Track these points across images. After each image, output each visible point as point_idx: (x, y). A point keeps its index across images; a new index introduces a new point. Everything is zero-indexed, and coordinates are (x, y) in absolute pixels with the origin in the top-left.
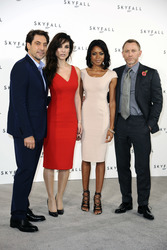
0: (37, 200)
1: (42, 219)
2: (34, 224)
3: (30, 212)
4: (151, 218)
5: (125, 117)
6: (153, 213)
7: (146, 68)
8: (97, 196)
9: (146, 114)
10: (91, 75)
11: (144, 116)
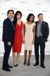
0: (10, 61)
1: (12, 67)
2: (9, 69)
3: (8, 65)
4: (44, 67)
5: (38, 37)
6: (45, 66)
7: (44, 22)
8: (29, 61)
9: (44, 36)
10: (28, 24)
11: (43, 36)
